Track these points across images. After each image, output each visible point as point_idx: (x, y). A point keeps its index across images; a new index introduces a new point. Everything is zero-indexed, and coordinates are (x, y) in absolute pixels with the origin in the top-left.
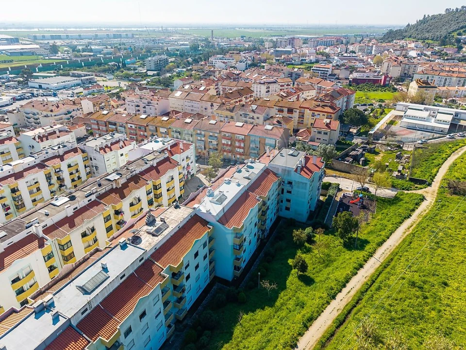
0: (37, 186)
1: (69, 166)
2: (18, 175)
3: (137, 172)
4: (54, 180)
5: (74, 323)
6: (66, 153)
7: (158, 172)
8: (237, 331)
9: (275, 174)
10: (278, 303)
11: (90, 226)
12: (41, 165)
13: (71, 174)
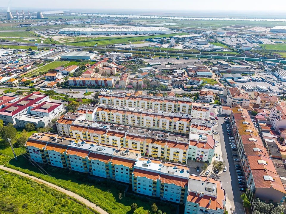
0: (165, 123)
1: (180, 124)
2: (163, 117)
3: (168, 140)
4: (173, 124)
5: (90, 152)
6: (185, 118)
7: (175, 146)
8: (106, 193)
9: (187, 185)
10: (117, 203)
11: (136, 142)
12: (172, 118)
13: (180, 126)
